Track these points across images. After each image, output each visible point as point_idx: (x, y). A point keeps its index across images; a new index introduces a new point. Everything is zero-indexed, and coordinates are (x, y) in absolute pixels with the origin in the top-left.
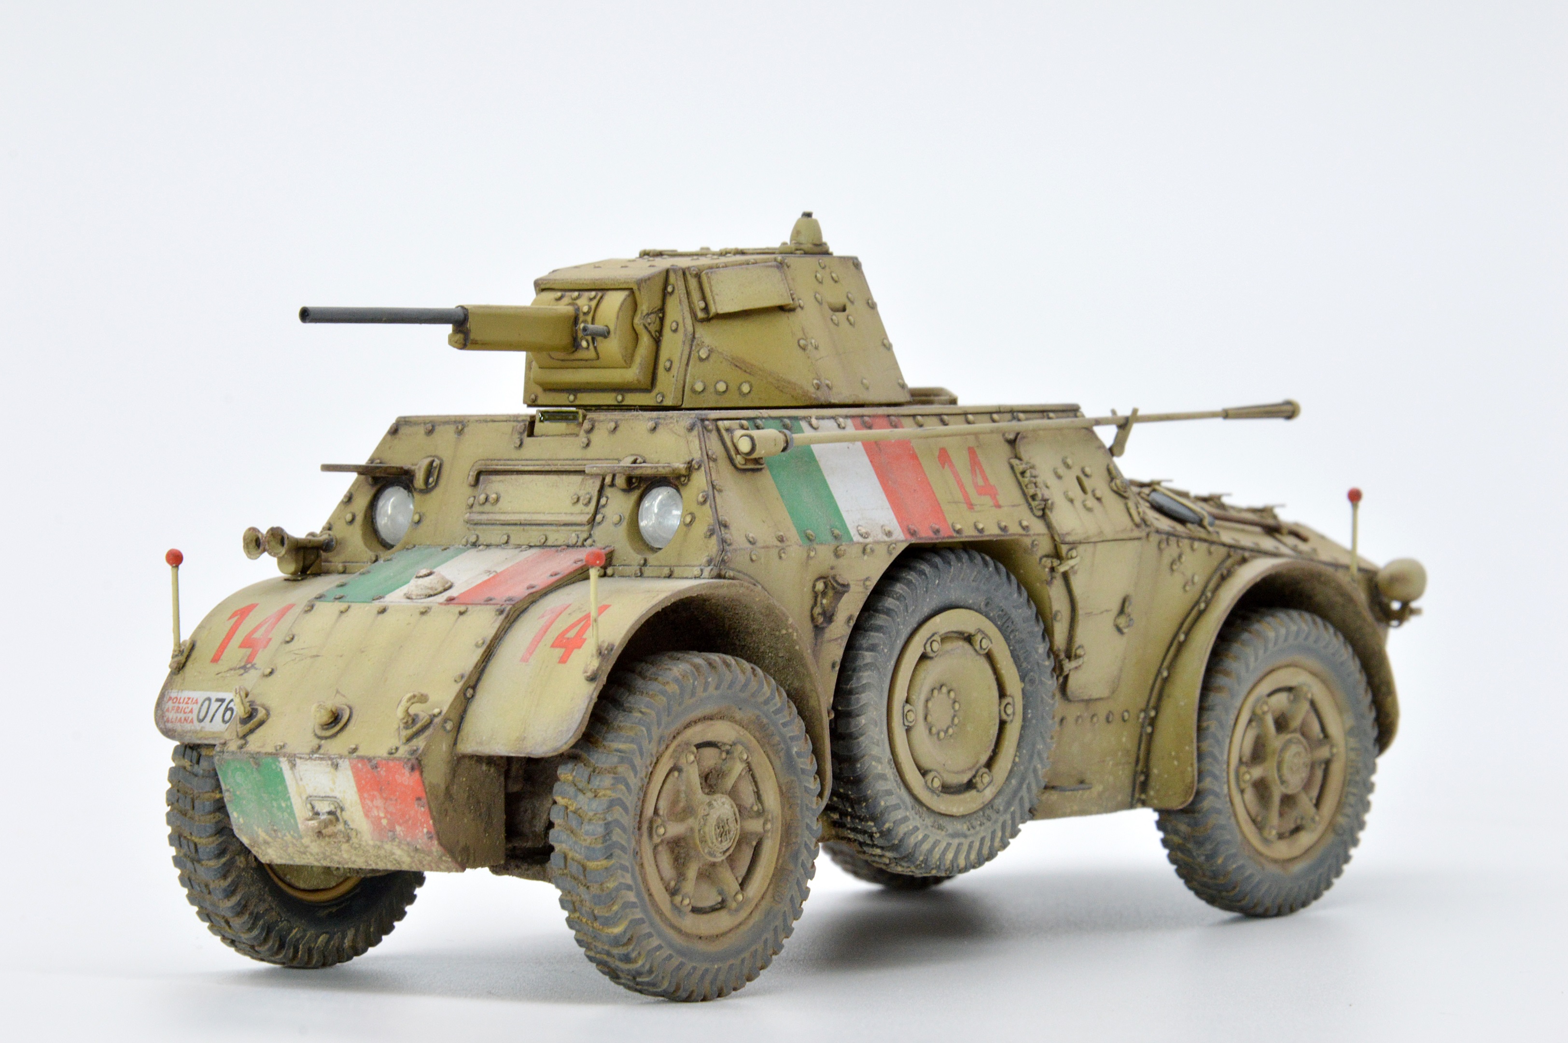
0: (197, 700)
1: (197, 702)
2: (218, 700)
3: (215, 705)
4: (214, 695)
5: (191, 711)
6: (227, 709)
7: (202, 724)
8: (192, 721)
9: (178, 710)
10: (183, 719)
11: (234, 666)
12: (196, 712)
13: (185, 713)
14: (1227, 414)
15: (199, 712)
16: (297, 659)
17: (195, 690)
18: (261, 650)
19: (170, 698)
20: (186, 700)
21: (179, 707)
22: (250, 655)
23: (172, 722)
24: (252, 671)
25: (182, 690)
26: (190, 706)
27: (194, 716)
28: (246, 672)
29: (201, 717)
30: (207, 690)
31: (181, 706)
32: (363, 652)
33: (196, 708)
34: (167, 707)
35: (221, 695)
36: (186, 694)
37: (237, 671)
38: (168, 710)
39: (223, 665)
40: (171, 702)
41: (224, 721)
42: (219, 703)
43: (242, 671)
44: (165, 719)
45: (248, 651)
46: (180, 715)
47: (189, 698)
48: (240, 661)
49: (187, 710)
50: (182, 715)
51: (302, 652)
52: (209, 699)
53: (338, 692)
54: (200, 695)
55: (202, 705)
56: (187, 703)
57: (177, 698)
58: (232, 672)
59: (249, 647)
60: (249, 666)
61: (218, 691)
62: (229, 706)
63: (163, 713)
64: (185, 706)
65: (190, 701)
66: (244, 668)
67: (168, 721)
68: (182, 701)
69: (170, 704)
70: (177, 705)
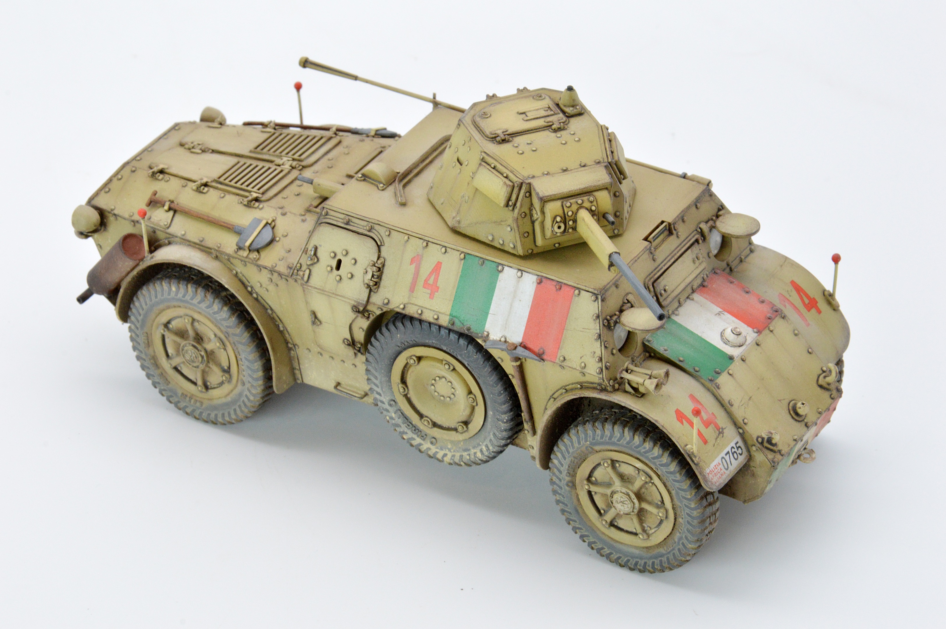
0: (719, 463)
1: (719, 464)
2: (726, 455)
3: (727, 457)
4: (723, 454)
5: (721, 469)
6: (733, 454)
7: (729, 469)
8: (724, 473)
9: (716, 475)
10: (720, 476)
11: (715, 437)
12: (723, 468)
13: (719, 473)
14: (356, 78)
15: (724, 466)
16: (746, 406)
17: (713, 461)
18: (716, 420)
19: (708, 474)
20: (715, 468)
21: (715, 473)
22: (715, 426)
23: (717, 482)
24: (725, 431)
25: (709, 466)
26: (719, 468)
27: (724, 470)
28: (723, 433)
29: (726, 467)
30: (718, 455)
31: (715, 472)
32: (763, 379)
33: (721, 466)
34: (711, 479)
35: (725, 451)
36: (712, 466)
37: (720, 437)
38: (712, 479)
39: (711, 441)
40: (710, 475)
41: (736, 459)
42: (728, 455)
43: (722, 435)
44: (714, 483)
45: (712, 426)
46: (718, 476)
47: (715, 466)
48: (715, 432)
49: (719, 471)
50: (719, 475)
51: (743, 402)
52: (723, 458)
53: (780, 400)
54: (718, 460)
55: (722, 463)
56: (716, 468)
57: (710, 471)
58: (718, 439)
59: (710, 424)
60: (721, 430)
61: (722, 451)
62: (733, 452)
63: (711, 482)
64: (716, 470)
65: (717, 466)
66: (720, 433)
67: (716, 483)
68: (713, 470)
69: (711, 476)
70: (713, 473)
